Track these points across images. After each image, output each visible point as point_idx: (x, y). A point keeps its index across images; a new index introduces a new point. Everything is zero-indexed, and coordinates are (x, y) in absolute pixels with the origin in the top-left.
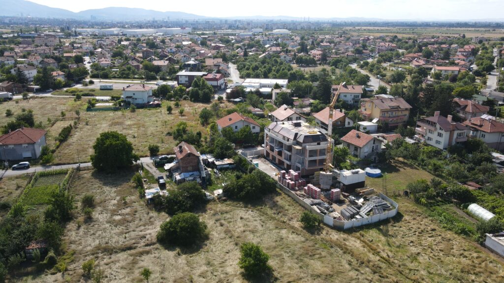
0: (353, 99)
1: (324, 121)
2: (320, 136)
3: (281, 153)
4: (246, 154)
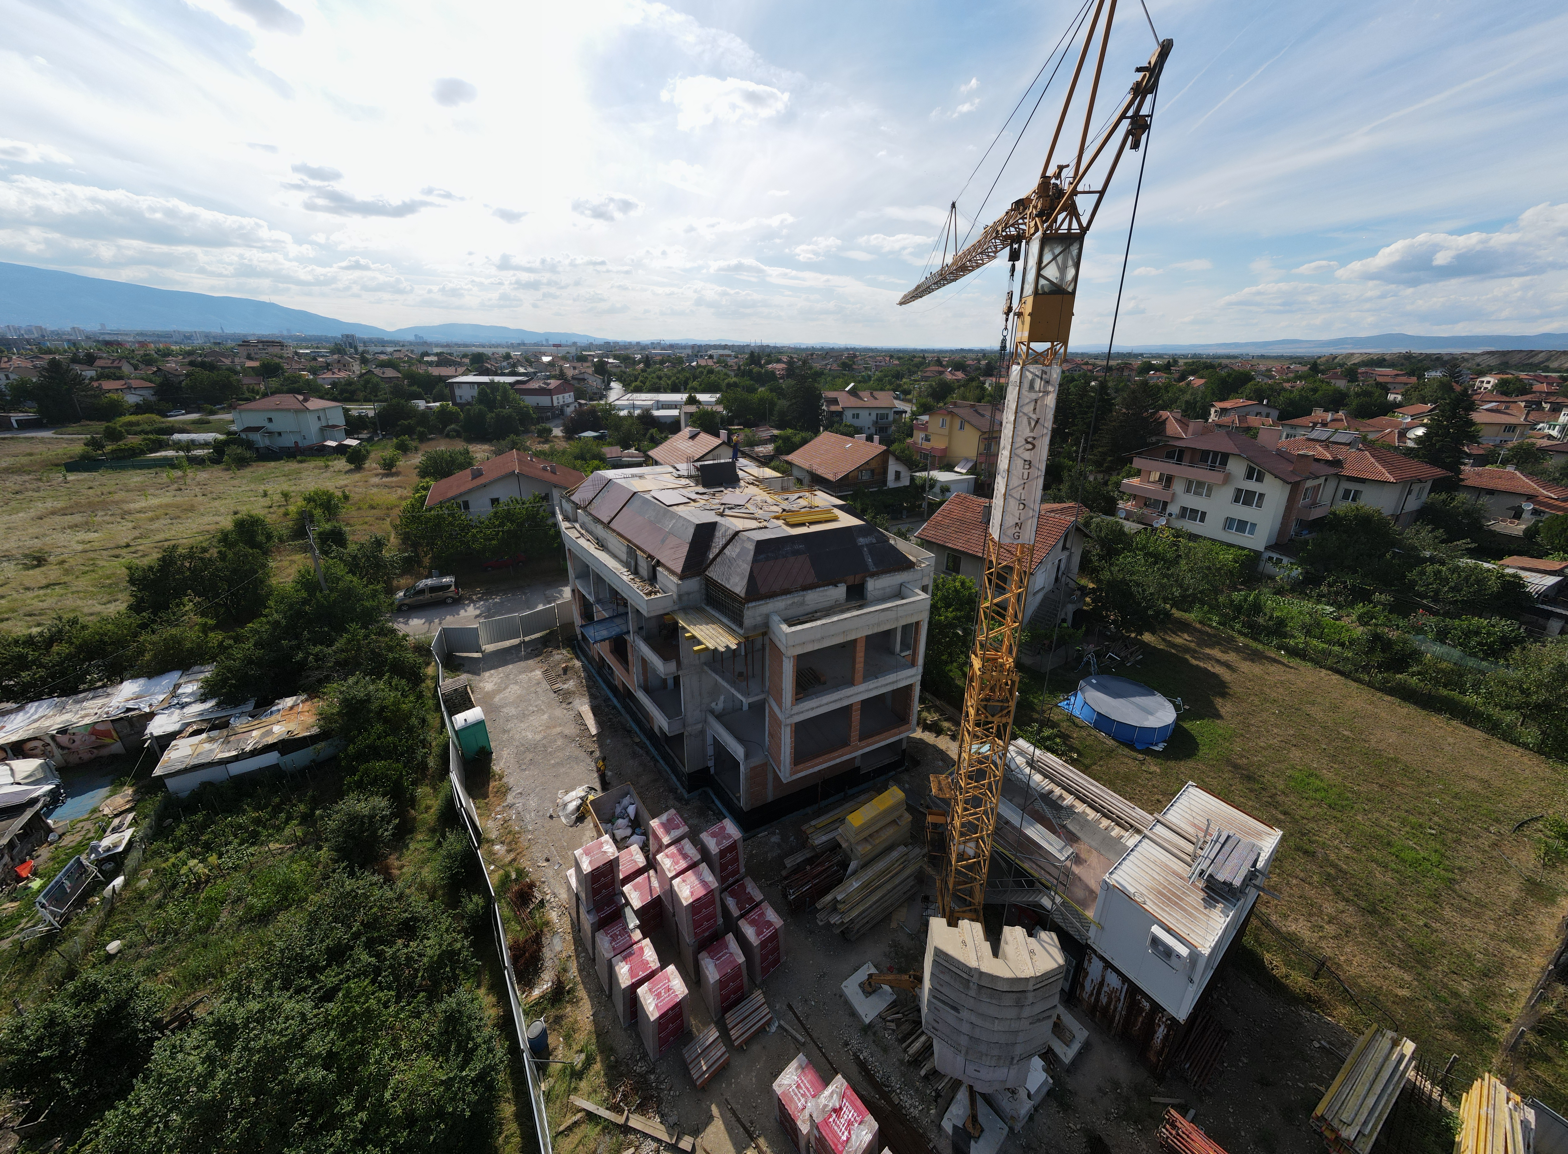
0: (876, 423)
1: (822, 471)
2: (862, 541)
3: (620, 647)
4: (468, 639)
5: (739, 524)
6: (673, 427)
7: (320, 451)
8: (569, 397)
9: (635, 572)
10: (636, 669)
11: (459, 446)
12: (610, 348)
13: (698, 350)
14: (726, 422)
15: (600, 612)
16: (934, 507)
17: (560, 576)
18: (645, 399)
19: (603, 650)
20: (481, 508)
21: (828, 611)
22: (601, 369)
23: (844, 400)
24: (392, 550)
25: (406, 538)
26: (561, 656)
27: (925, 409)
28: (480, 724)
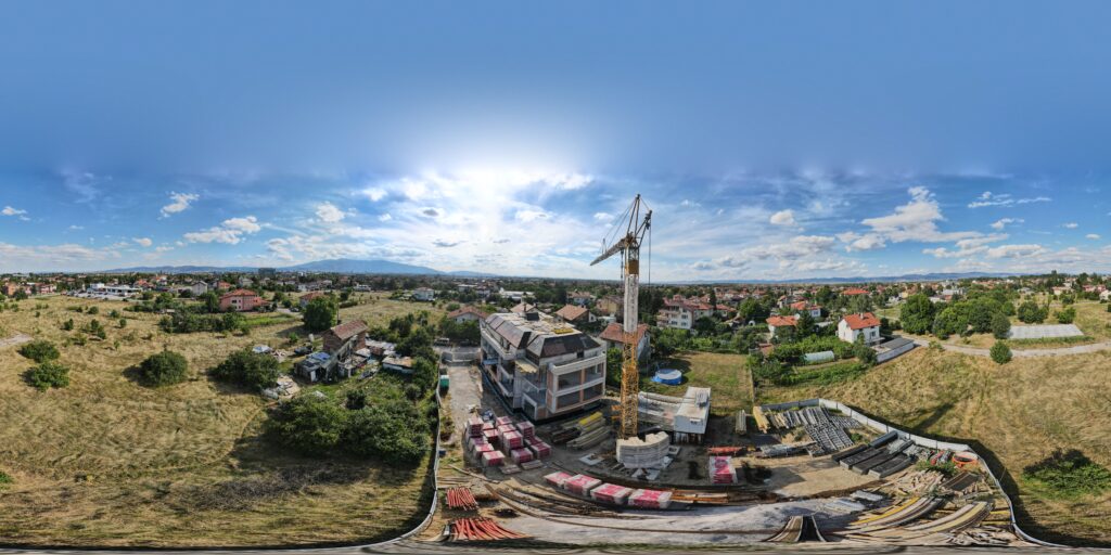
0: (584, 302)
1: (567, 317)
2: (582, 338)
3: (494, 368)
4: (450, 357)
5: (538, 333)
6: (519, 302)
7: (427, 301)
8: (488, 292)
9: (502, 345)
10: (499, 375)
11: (457, 303)
12: (501, 278)
13: (528, 279)
14: (536, 301)
15: (489, 357)
16: (604, 328)
17: (478, 345)
18: (510, 293)
19: (488, 368)
20: (460, 321)
21: (570, 361)
22: (498, 284)
23: (574, 294)
24: (437, 329)
25: (441, 327)
26: (474, 368)
27: (599, 297)
28: (447, 380)
